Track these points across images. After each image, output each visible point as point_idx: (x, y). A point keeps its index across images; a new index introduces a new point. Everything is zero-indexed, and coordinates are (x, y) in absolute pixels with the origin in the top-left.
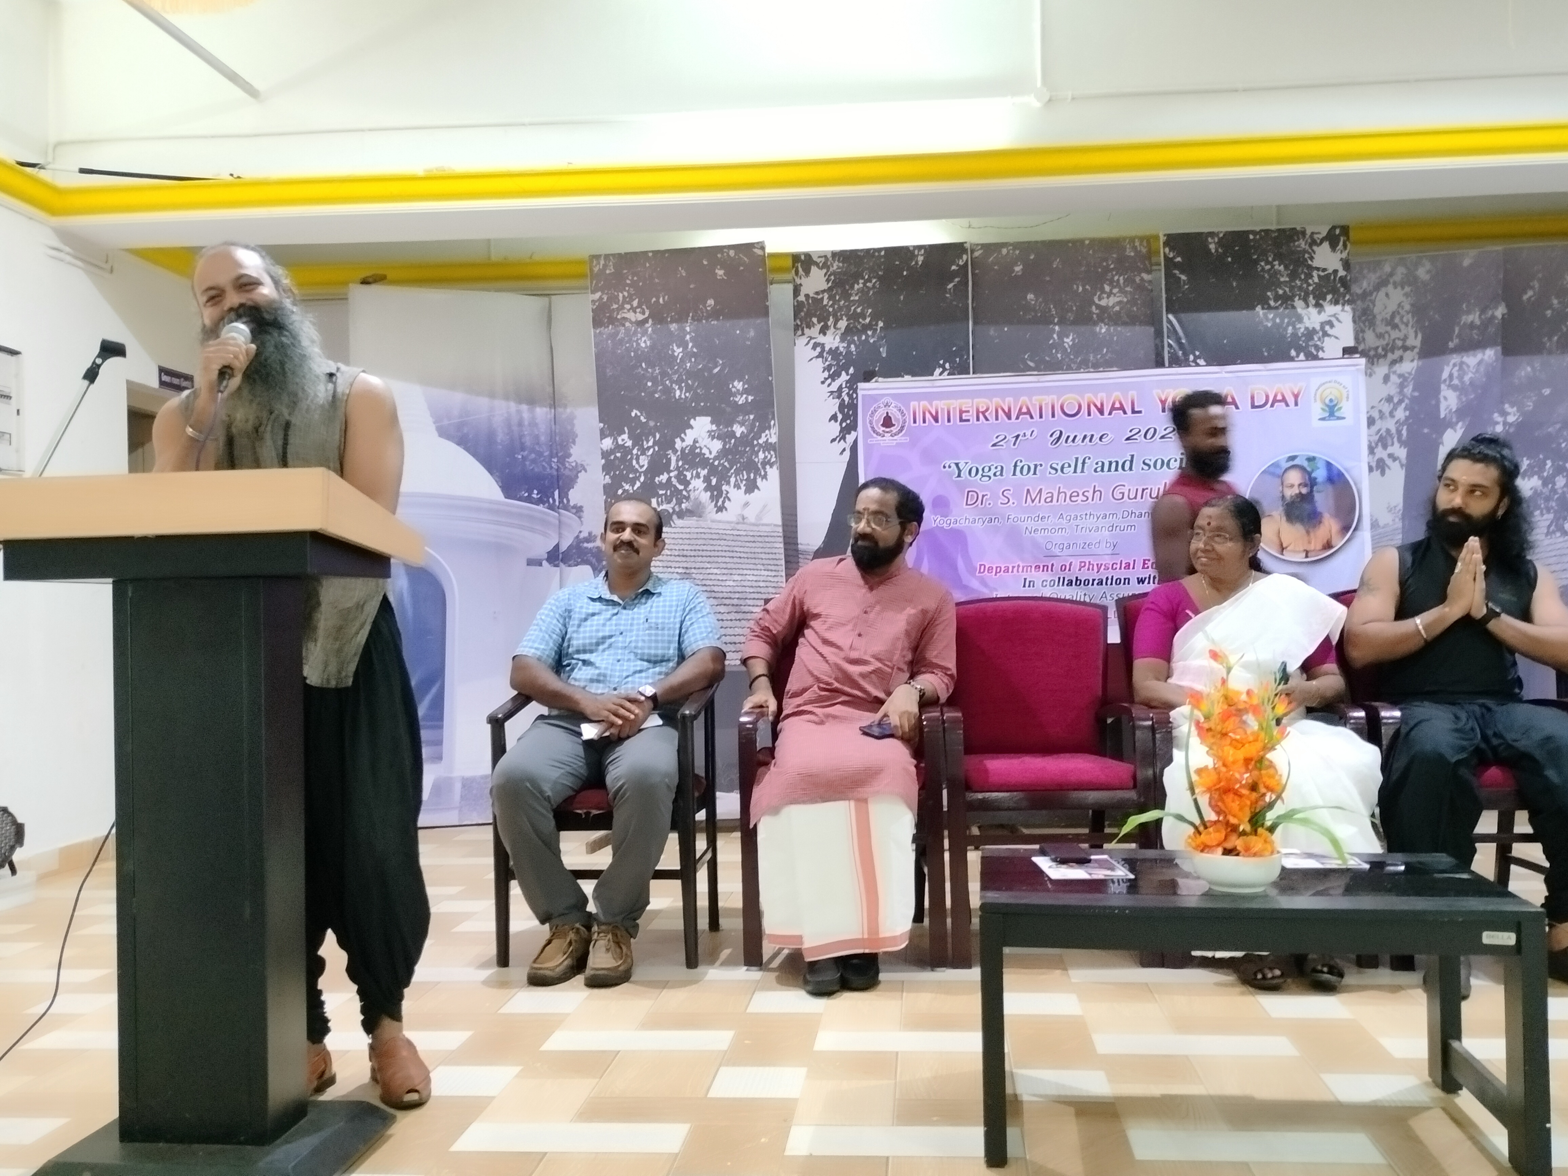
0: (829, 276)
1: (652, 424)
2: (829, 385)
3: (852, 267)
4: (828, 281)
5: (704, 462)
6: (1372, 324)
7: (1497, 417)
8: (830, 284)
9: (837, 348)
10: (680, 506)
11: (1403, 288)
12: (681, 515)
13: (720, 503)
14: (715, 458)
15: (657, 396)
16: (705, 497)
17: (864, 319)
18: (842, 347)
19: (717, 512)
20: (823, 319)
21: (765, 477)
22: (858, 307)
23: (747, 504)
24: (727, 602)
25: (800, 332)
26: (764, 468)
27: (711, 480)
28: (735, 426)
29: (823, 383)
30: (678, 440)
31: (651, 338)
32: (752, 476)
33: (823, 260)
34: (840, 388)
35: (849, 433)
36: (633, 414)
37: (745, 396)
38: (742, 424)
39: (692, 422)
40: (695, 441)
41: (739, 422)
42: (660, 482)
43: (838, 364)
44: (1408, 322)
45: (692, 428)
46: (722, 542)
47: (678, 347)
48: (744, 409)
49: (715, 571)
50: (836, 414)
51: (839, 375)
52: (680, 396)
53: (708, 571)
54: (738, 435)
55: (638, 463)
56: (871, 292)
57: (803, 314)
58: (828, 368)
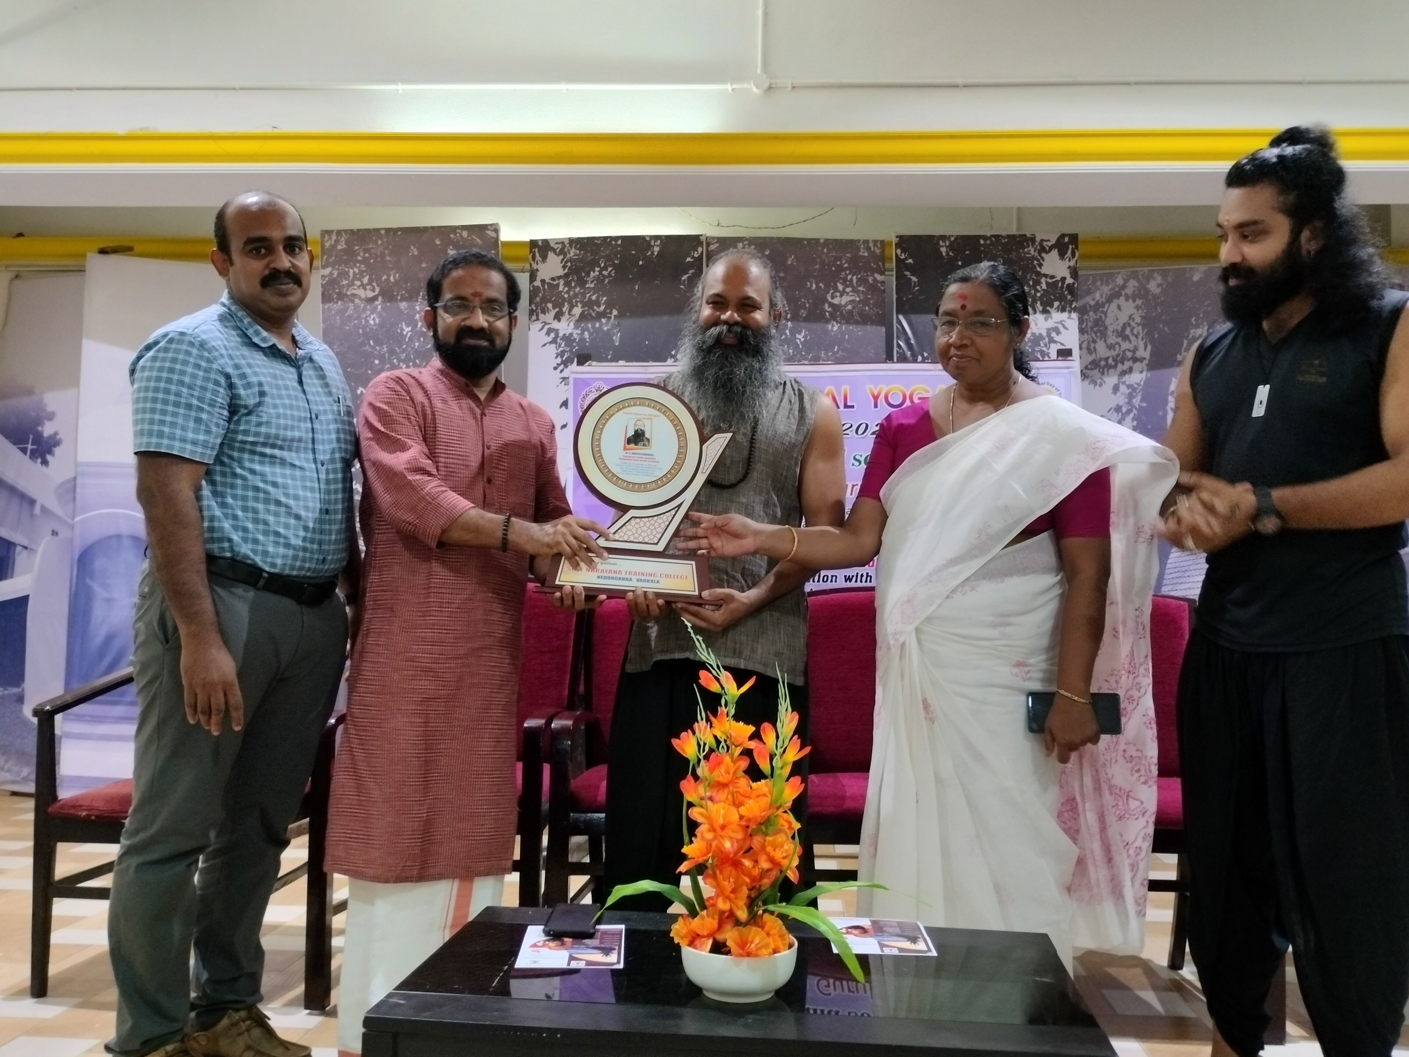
0: (566, 262)
2: (562, 371)
3: (589, 254)
4: (564, 267)
6: (1104, 335)
8: (566, 271)
9: (571, 334)
11: (1134, 301)
17: (599, 306)
18: (576, 334)
20: (558, 305)
22: (593, 294)
25: (534, 317)
29: (555, 368)
31: (379, 315)
33: (560, 246)
43: (571, 351)
44: (1139, 333)
47: (407, 326)
56: (607, 280)
57: (538, 299)
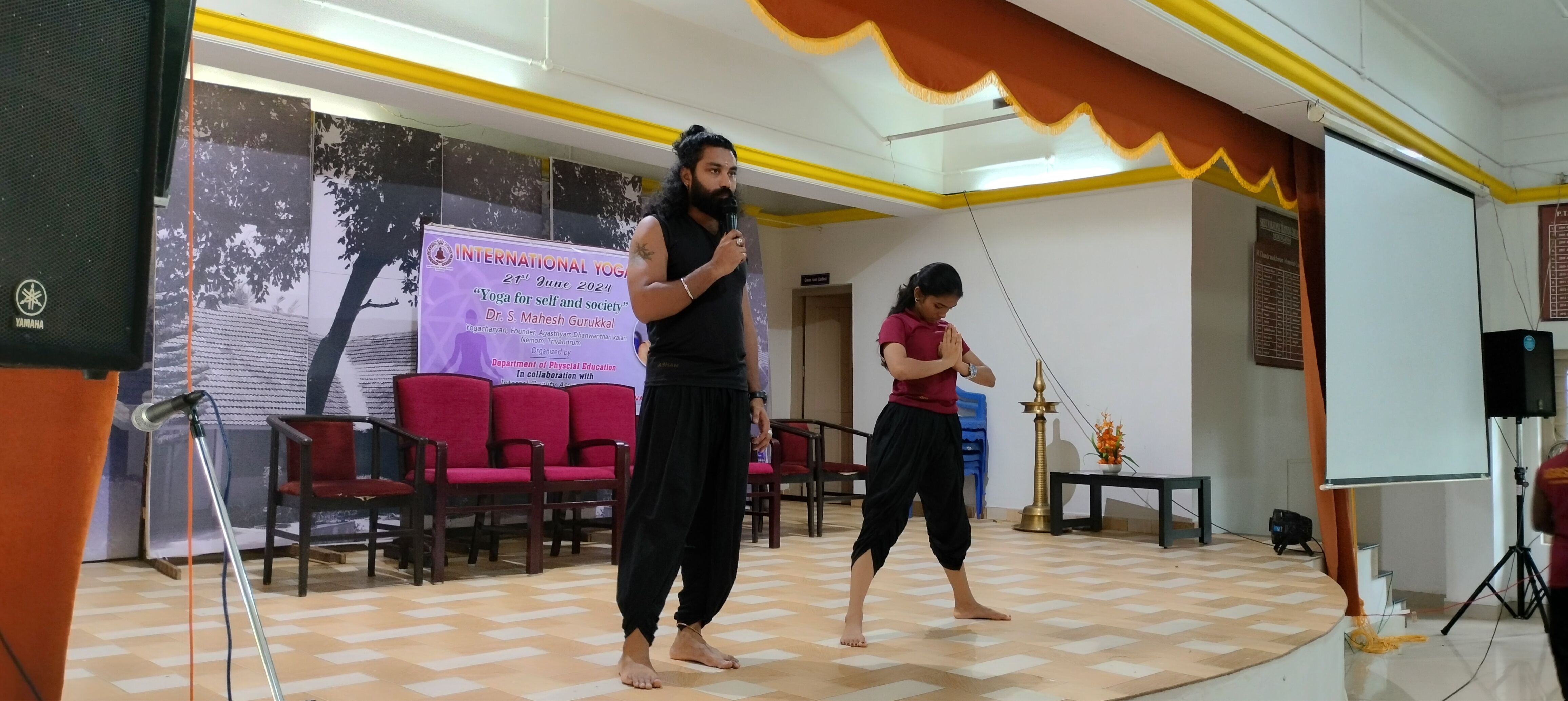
0: (344, 134)
1: (206, 223)
2: (340, 215)
4: (343, 138)
5: (249, 261)
8: (344, 141)
9: (347, 189)
10: (226, 294)
12: (226, 301)
13: (260, 295)
14: (259, 259)
15: (212, 201)
16: (247, 289)
17: (368, 172)
18: (351, 189)
19: (257, 302)
20: (338, 165)
21: (298, 279)
22: (365, 162)
23: (282, 298)
24: (260, 374)
25: (318, 172)
26: (298, 273)
27: (254, 276)
28: (277, 236)
29: (335, 213)
30: (228, 240)
31: (210, 153)
32: (288, 276)
33: (340, 121)
34: (348, 219)
35: (353, 254)
37: (286, 214)
38: (282, 235)
39: (241, 227)
40: (243, 243)
41: (280, 234)
42: (210, 273)
43: (347, 201)
45: (241, 232)
46: (259, 327)
47: (234, 166)
48: (285, 224)
49: (252, 349)
50: (344, 237)
51: (348, 210)
52: (232, 205)
53: (246, 349)
54: (279, 243)
55: (190, 253)
56: (374, 154)
57: (322, 158)
58: (339, 203)
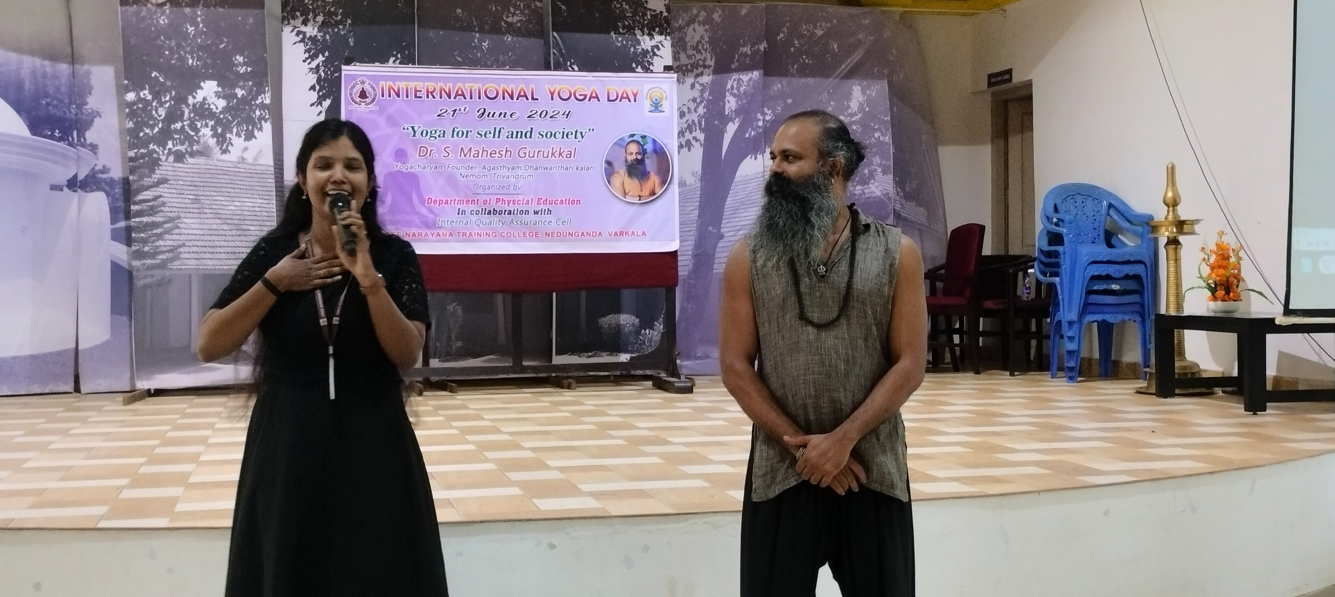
1: (169, 83)
2: (309, 63)
5: (212, 115)
6: (684, 49)
7: (759, 116)
9: (316, 36)
10: (192, 147)
11: (704, 26)
12: (192, 154)
13: (224, 147)
14: (221, 113)
15: (173, 62)
16: (212, 142)
17: (337, 16)
18: (320, 36)
19: (222, 154)
20: (305, 13)
21: (261, 129)
22: (332, 7)
23: (246, 149)
24: (229, 221)
25: (286, 22)
26: (260, 123)
27: (217, 130)
28: (237, 90)
29: (304, 61)
30: (190, 98)
32: (250, 127)
34: (318, 66)
35: (325, 100)
36: (153, 75)
37: (245, 67)
38: (242, 88)
39: (202, 84)
40: (205, 99)
41: (240, 87)
42: (175, 129)
43: (316, 48)
44: (707, 48)
45: (202, 88)
46: (226, 177)
48: (244, 77)
50: (314, 85)
51: (317, 57)
52: (192, 64)
53: (215, 198)
54: (239, 96)
55: (157, 112)
57: (289, 8)
